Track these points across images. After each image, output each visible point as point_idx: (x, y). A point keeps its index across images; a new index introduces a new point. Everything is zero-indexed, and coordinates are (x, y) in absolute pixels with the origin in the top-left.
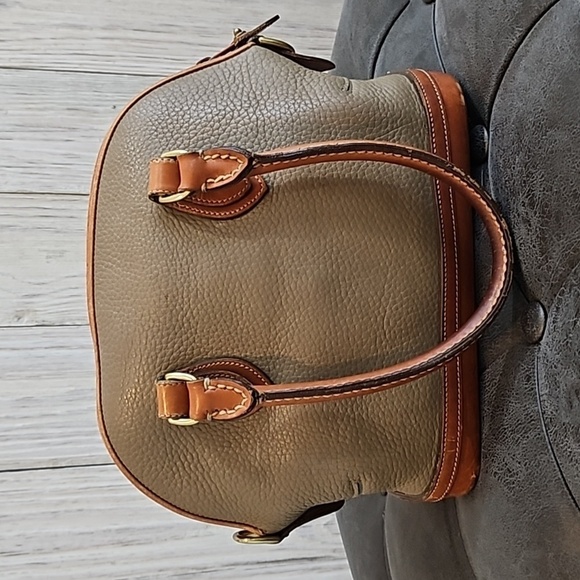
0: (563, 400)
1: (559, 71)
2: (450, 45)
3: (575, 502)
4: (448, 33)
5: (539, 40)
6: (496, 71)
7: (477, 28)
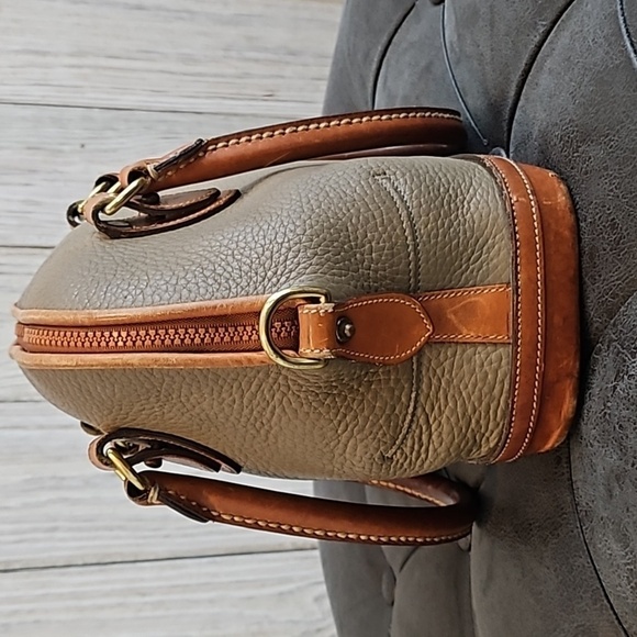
0: (601, 488)
1: (591, 69)
2: (461, 51)
3: (617, 618)
4: (459, 36)
5: (567, 34)
6: (516, 79)
7: (492, 26)
